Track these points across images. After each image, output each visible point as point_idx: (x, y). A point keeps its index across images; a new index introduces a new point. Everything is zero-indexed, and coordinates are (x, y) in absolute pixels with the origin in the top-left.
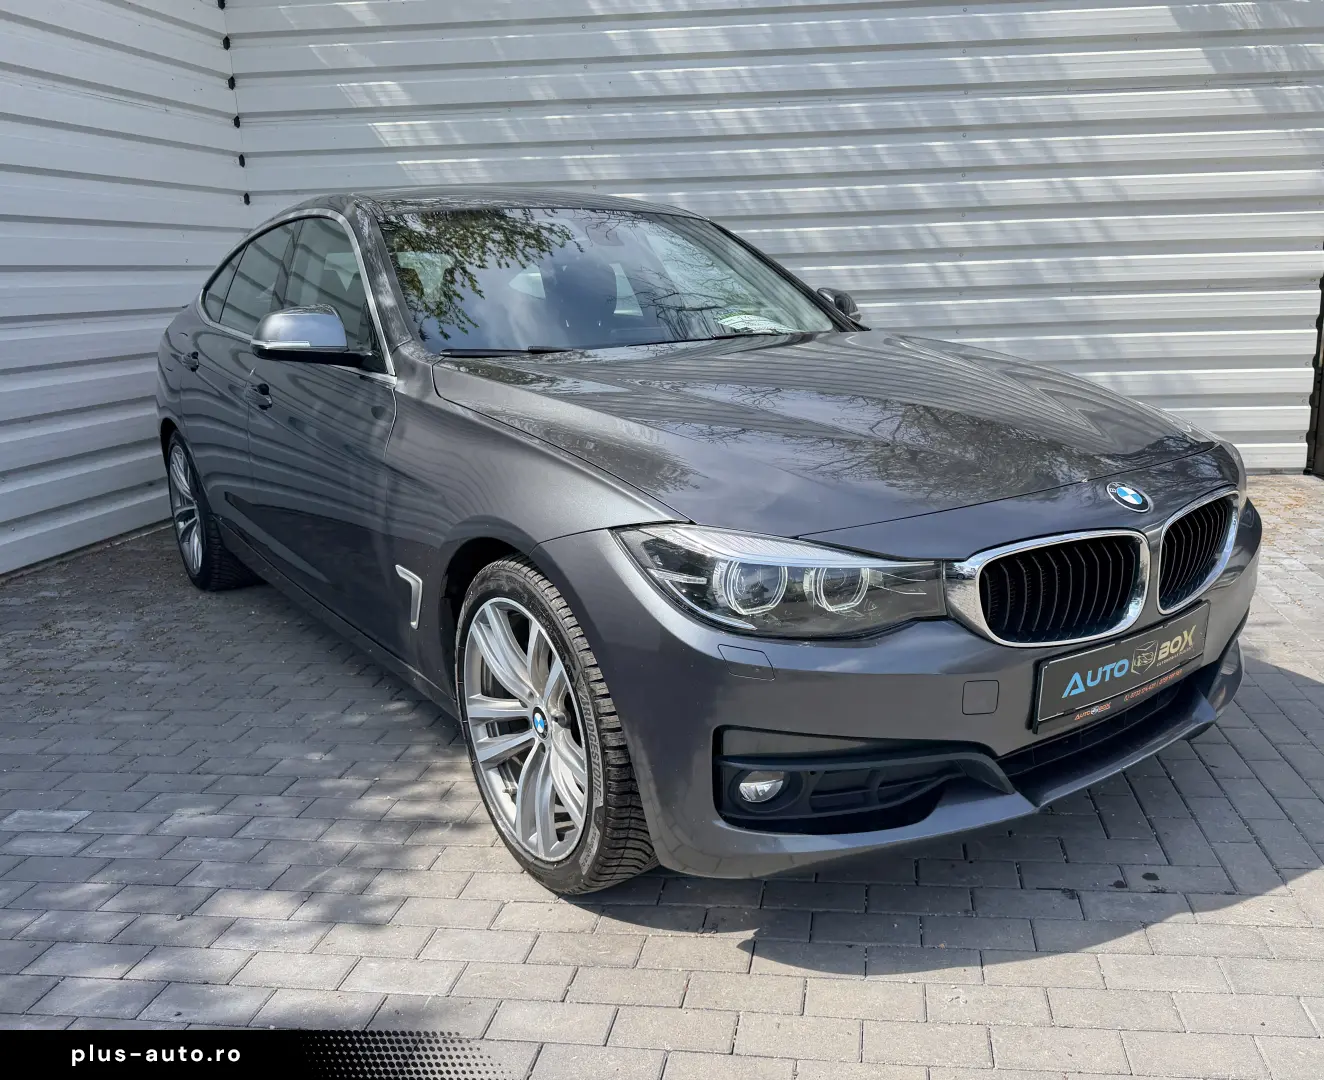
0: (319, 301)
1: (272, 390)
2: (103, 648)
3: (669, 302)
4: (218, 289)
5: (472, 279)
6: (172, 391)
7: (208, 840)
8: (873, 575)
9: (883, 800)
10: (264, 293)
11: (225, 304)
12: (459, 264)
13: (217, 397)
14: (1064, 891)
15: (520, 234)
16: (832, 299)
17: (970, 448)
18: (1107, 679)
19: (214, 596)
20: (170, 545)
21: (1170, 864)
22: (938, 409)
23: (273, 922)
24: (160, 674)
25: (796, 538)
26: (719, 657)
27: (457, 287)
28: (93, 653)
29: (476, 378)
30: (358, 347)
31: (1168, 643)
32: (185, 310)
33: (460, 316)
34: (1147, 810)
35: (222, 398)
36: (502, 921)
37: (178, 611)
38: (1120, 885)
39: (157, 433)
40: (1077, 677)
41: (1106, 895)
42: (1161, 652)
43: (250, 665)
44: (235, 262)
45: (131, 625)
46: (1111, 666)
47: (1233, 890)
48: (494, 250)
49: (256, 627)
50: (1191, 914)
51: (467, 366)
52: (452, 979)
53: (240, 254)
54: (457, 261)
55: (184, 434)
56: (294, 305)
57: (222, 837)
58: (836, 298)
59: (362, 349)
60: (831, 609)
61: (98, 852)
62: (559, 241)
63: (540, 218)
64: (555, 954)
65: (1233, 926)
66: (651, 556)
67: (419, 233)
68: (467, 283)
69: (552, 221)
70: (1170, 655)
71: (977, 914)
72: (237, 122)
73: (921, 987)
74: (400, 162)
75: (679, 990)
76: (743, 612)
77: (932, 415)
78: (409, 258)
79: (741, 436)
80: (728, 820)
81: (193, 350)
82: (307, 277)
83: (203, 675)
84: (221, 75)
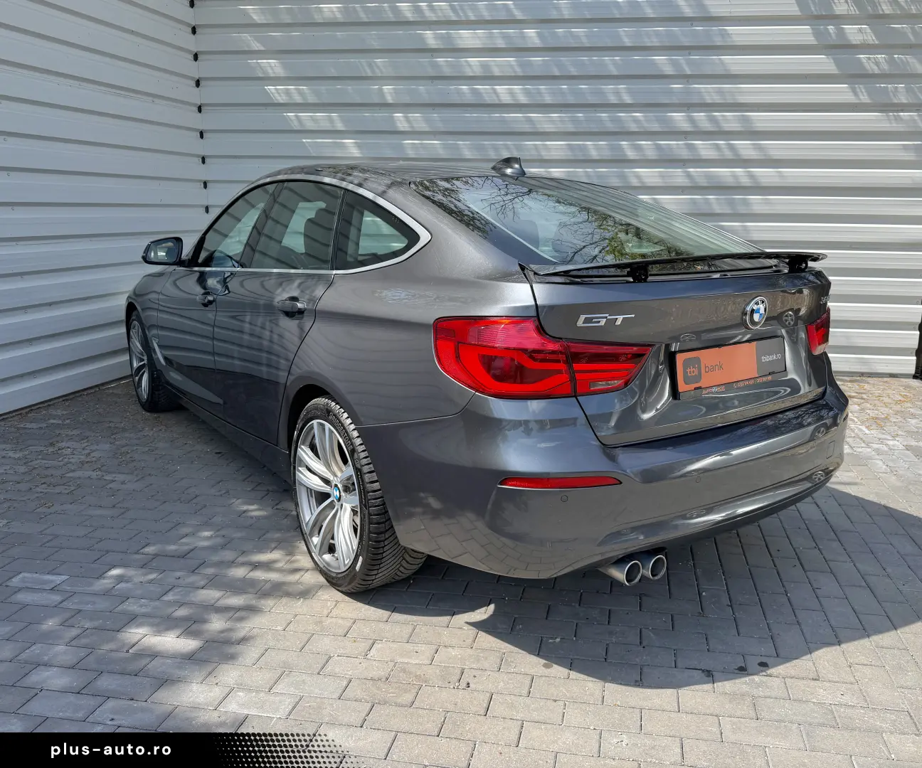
2: (87, 462)
7: (143, 601)
14: (703, 671)
21: (777, 656)
24: (123, 483)
28: (80, 465)
34: (768, 617)
36: (329, 668)
37: (139, 439)
38: (742, 669)
41: (732, 676)
43: (182, 479)
45: (107, 446)
47: (818, 677)
49: (189, 452)
52: (290, 707)
57: (151, 599)
61: (71, 605)
64: (359, 694)
65: (814, 703)
71: (642, 684)
72: (200, 110)
73: (598, 732)
75: (438, 724)
83: (151, 485)
84: (192, 78)
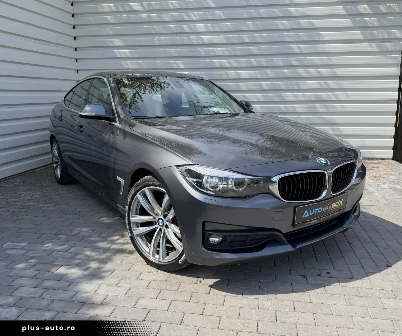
0: (97, 102)
1: (83, 127)
2: (31, 199)
3: (198, 104)
4: (68, 98)
5: (140, 97)
6: (55, 127)
7: (60, 252)
8: (249, 181)
9: (250, 245)
10: (81, 99)
11: (70, 102)
12: (137, 92)
13: (68, 129)
14: (302, 276)
15: (156, 84)
16: (244, 103)
17: (284, 148)
18: (316, 213)
19: (63, 186)
20: (51, 171)
21: (334, 270)
22: (277, 137)
23: (77, 275)
24: (48, 207)
25: (227, 169)
26: (204, 201)
27: (136, 99)
28: (29, 201)
29: (141, 124)
30: (108, 115)
31: (334, 204)
32: (58, 104)
33: (136, 107)
34: (330, 255)
35: (70, 129)
36: (141, 277)
37: (53, 190)
38: (319, 275)
39: (49, 138)
40: (306, 212)
41: (314, 278)
42: (332, 206)
43: (73, 205)
44: (74, 90)
45: (40, 193)
46: (317, 209)
47: (352, 278)
48: (148, 88)
49: (75, 195)
50: (338, 283)
51: (139, 121)
52: (126, 292)
53: (75, 88)
54: (137, 91)
55: (57, 139)
56: (91, 103)
57: (64, 252)
58: (245, 103)
59: (110, 116)
60: (236, 190)
61: (30, 254)
62: (167, 86)
63: (162, 80)
64: (155, 286)
65: (350, 287)
66: (187, 174)
67: (126, 83)
68: (139, 98)
69: (165, 81)
70: (335, 207)
71: (276, 281)
72: (76, 50)
73: (258, 300)
74: (121, 62)
75: (189, 297)
76: (211, 190)
77: (275, 138)
78: (123, 90)
79: (219, 142)
80: (206, 248)
81: (61, 115)
82: (94, 95)
83: (60, 208)
84: (72, 36)
